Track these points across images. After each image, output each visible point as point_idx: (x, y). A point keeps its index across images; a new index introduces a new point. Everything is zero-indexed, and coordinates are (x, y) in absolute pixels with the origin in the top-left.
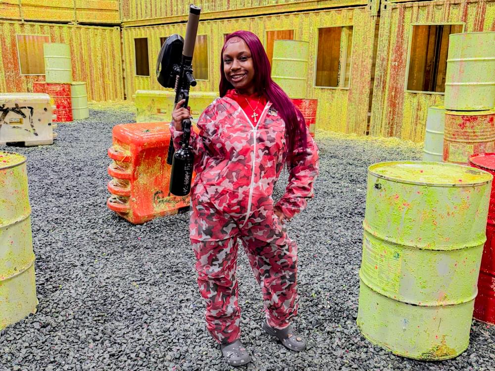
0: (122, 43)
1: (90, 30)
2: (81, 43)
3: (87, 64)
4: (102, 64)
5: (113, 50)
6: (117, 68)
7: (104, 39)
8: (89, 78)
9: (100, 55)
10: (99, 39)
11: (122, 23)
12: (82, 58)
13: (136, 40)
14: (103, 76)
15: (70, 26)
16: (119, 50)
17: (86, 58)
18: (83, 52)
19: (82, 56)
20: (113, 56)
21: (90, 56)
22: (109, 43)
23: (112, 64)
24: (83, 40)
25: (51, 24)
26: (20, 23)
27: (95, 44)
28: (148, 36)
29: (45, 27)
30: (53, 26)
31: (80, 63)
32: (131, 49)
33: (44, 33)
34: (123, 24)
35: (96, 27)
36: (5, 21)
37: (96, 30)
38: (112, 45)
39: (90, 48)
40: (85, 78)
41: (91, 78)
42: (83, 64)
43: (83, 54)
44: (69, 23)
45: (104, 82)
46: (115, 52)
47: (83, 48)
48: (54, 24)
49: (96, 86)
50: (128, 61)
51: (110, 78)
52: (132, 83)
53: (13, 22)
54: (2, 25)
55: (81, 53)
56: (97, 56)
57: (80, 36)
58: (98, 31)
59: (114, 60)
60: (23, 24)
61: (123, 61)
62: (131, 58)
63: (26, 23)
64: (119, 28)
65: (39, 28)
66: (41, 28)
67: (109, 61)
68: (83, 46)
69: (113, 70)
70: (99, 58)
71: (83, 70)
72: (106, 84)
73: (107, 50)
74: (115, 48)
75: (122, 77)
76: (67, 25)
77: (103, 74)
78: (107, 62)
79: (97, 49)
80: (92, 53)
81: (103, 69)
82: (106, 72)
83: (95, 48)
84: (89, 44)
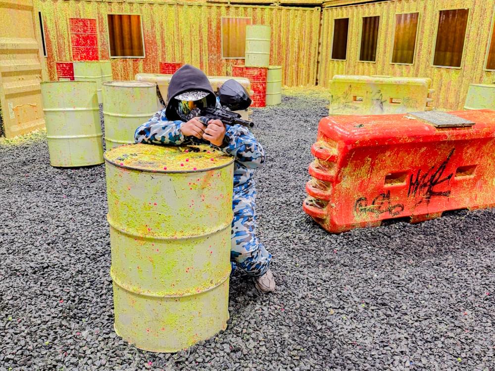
0: (321, 25)
1: (291, 11)
2: (281, 24)
3: (284, 48)
4: (299, 47)
5: (311, 32)
6: (313, 52)
7: (303, 20)
8: (284, 62)
9: (297, 38)
10: (298, 21)
11: (323, 2)
12: (280, 41)
13: (336, 21)
14: (298, 60)
15: (272, 7)
16: (318, 32)
17: (283, 41)
18: (282, 34)
19: (280, 39)
20: (311, 39)
21: (287, 39)
22: (308, 25)
23: (309, 47)
24: (282, 22)
25: (254, 6)
26: (226, 5)
27: (294, 25)
28: (349, 17)
29: (249, 9)
30: (256, 8)
31: (277, 46)
32: (329, 31)
33: (246, 16)
34: (325, 4)
35: (297, 8)
36: (213, 5)
37: (296, 11)
38: (311, 27)
39: (289, 31)
40: (281, 62)
41: (286, 62)
42: (280, 47)
43: (281, 36)
44: (272, 5)
45: (298, 66)
46: (313, 34)
47: (282, 30)
48: (257, 6)
49: (289, 70)
50: (324, 43)
51: (305, 62)
52: (326, 67)
53: (220, 5)
54: (210, 8)
55: (279, 36)
56: (295, 39)
57: (281, 18)
58: (299, 12)
59: (311, 42)
60: (229, 7)
61: (319, 44)
62: (329, 40)
63: (231, 5)
64: (320, 8)
65: (243, 10)
66: (245, 10)
67: (305, 44)
68: (282, 28)
69: (308, 53)
70: (296, 41)
71: (279, 53)
72: (299, 69)
73: (305, 32)
74: (314, 29)
75: (316, 61)
76: (269, 7)
77: (298, 58)
78: (303, 45)
79: (295, 32)
80: (290, 36)
81: (299, 53)
82: (301, 56)
83: (293, 30)
84: (288, 26)
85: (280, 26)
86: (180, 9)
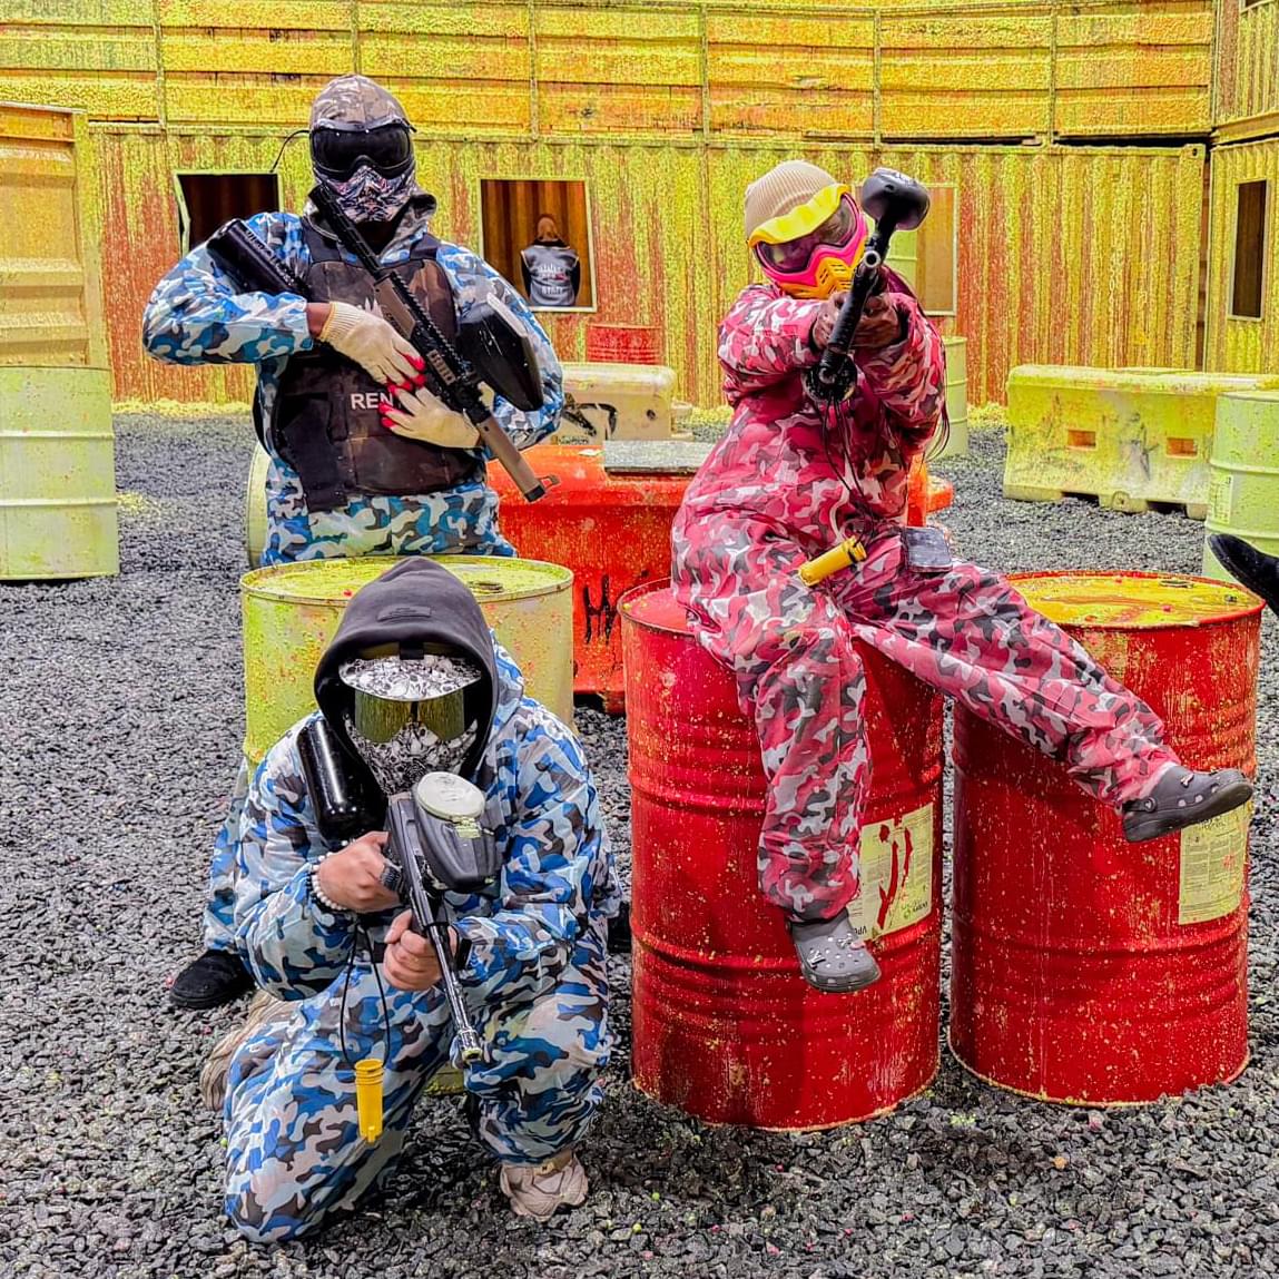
0: (1205, 203)
1: (1096, 161)
2: (1059, 205)
3: (1073, 280)
4: (1127, 277)
5: (1173, 227)
6: (1180, 292)
7: (1141, 189)
8: (1075, 326)
9: (1120, 248)
10: (1124, 191)
11: (1214, 129)
12: (1059, 256)
13: (1242, 187)
14: (1126, 318)
15: (1029, 150)
16: (1195, 225)
17: (1070, 256)
18: (1064, 236)
19: (1058, 251)
20: (1171, 249)
21: (1085, 251)
22: (1158, 204)
23: (1164, 277)
24: (1066, 195)
25: (964, 148)
26: (869, 147)
27: (1109, 205)
28: (1269, 177)
29: (945, 158)
30: (972, 155)
31: (1047, 274)
32: (1227, 223)
33: (939, 179)
34: (1217, 133)
35: (1116, 150)
36: (823, 146)
37: (1116, 161)
38: (1171, 210)
39: (1090, 223)
40: (1062, 325)
41: (1081, 325)
42: (1059, 275)
43: (1063, 243)
44: (1025, 142)
45: (1125, 339)
46: (1180, 233)
47: (1063, 223)
48: (973, 148)
49: (1095, 351)
50: (1216, 265)
51: (1151, 324)
52: (1220, 341)
53: (847, 146)
54: (815, 157)
55: (1056, 242)
56: (1113, 250)
57: (1060, 183)
58: (1125, 163)
59: (1172, 261)
60: (877, 152)
61: (1203, 264)
62: (1226, 254)
63: (886, 147)
64: (1201, 147)
65: (927, 162)
66: (932, 160)
67: (1152, 267)
68: (1064, 216)
69: (1163, 297)
70: (1116, 258)
71: (1055, 298)
72: (1131, 348)
73: (1149, 227)
74: (1181, 218)
75: (1194, 321)
76: (1018, 149)
77: (1126, 312)
78: (1143, 270)
79: (1114, 227)
80: (1094, 241)
81: (1127, 296)
82: (1138, 306)
83: (1106, 221)
84: (1086, 209)
85: (1058, 210)
86: (714, 161)
